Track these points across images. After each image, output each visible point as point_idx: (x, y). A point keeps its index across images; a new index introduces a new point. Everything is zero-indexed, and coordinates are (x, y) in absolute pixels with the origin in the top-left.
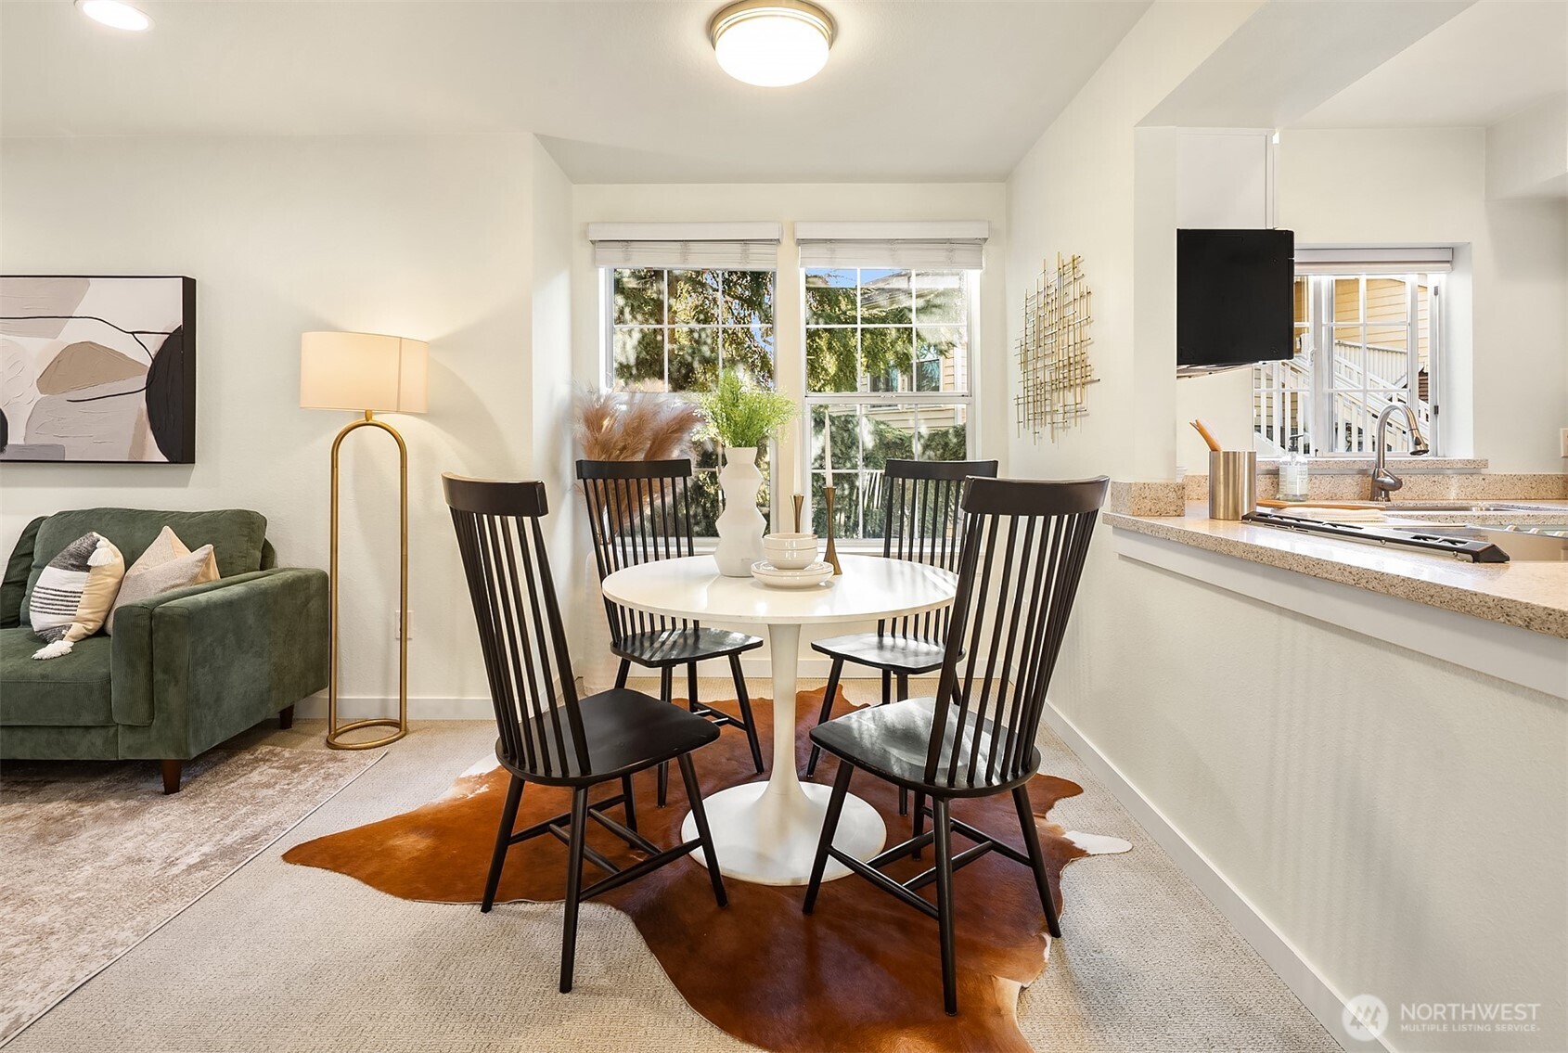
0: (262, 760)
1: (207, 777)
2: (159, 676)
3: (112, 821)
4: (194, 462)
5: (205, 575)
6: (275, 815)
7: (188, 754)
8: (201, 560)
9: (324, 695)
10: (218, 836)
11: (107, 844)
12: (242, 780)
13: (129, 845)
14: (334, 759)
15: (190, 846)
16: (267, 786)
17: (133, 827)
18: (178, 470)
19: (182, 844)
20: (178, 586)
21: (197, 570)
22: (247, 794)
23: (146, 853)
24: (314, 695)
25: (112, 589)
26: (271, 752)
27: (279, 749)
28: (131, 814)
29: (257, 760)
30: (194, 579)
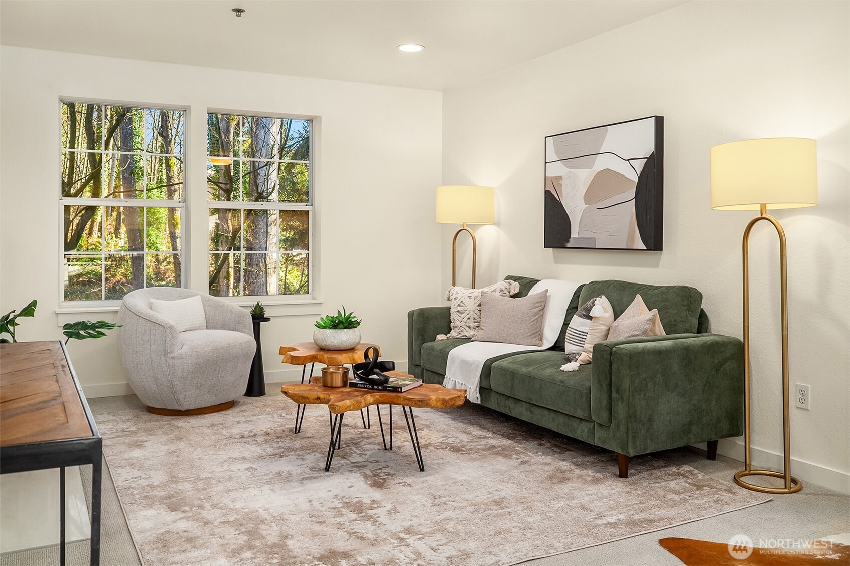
0: (684, 476)
1: (645, 475)
2: (614, 395)
3: (585, 482)
4: (662, 250)
5: (653, 330)
6: (671, 513)
7: (628, 452)
8: (650, 320)
9: (740, 441)
10: (632, 513)
11: (576, 494)
12: (664, 484)
13: (586, 498)
14: (729, 491)
15: (614, 512)
16: (677, 493)
17: (592, 489)
18: (653, 255)
19: (611, 509)
20: (636, 335)
21: (647, 326)
22: (661, 493)
23: (591, 506)
24: (731, 439)
25: (604, 333)
26: (690, 472)
27: (696, 471)
28: (596, 481)
29: (679, 474)
30: (645, 332)
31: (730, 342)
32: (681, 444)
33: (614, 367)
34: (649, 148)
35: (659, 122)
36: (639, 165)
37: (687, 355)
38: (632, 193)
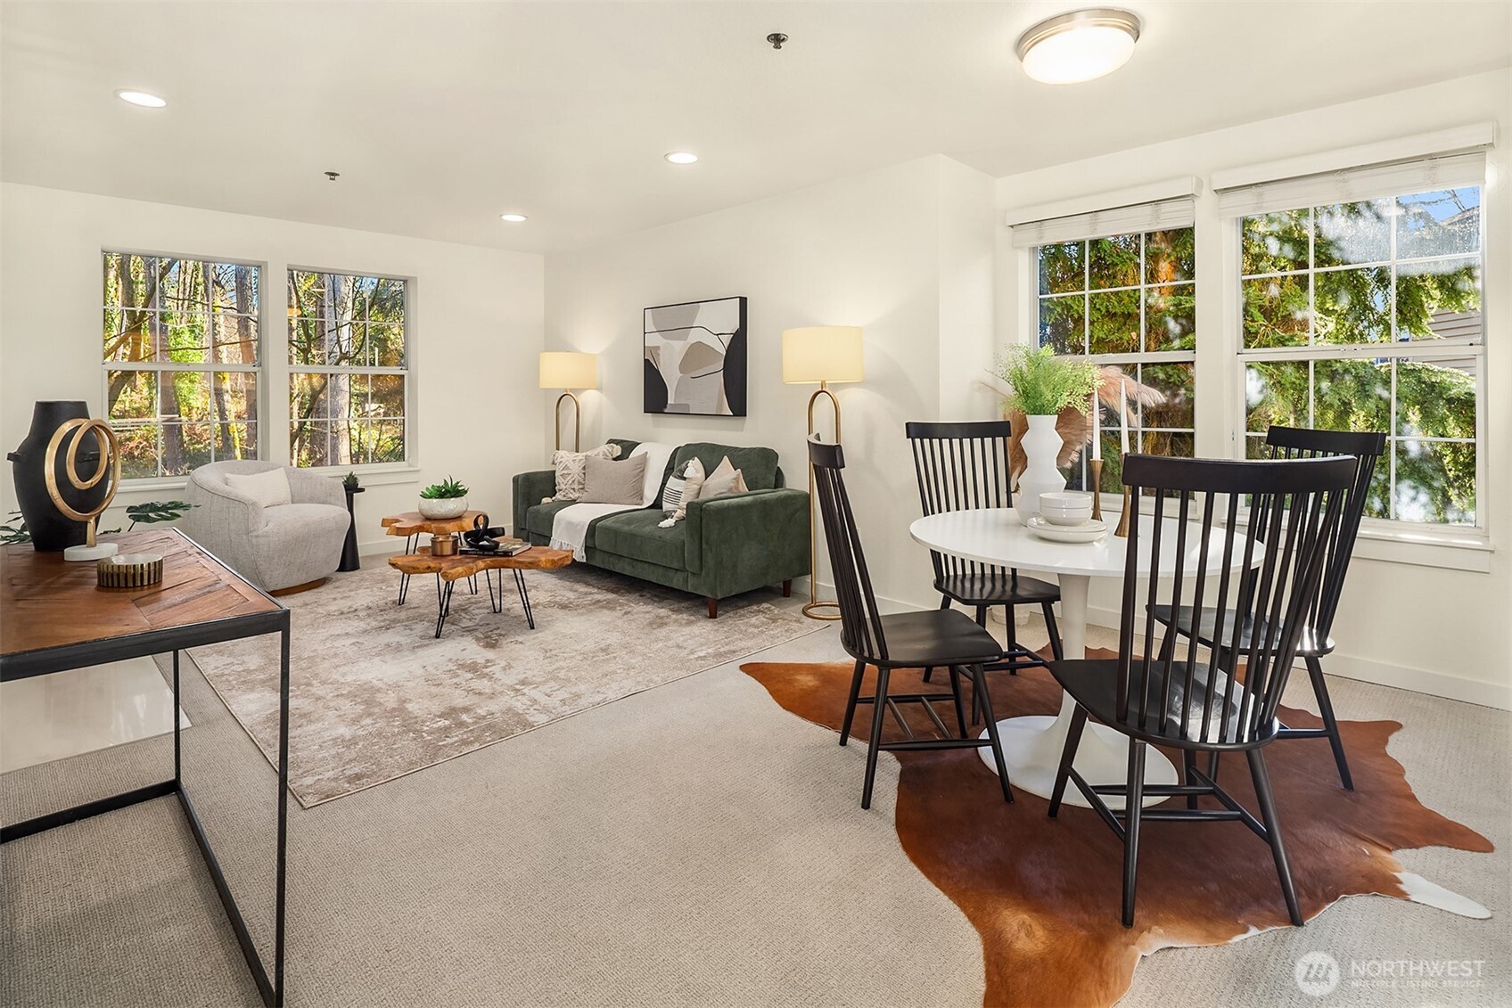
0: (763, 612)
1: (731, 614)
2: (704, 546)
3: (681, 625)
4: (745, 415)
5: (737, 488)
6: (750, 643)
7: (716, 596)
8: (735, 479)
9: (808, 579)
10: (719, 646)
11: (673, 635)
12: (746, 620)
13: (681, 639)
14: (798, 621)
15: (704, 648)
16: (757, 627)
17: (686, 630)
18: (737, 421)
19: (702, 645)
20: (723, 493)
21: (732, 485)
22: (744, 629)
23: (685, 644)
24: (802, 577)
25: (696, 492)
26: (768, 608)
27: (773, 607)
28: (690, 623)
29: (759, 611)
30: (730, 490)
31: (799, 495)
32: (761, 585)
33: (704, 521)
34: (735, 325)
35: (743, 302)
36: (727, 340)
37: (765, 507)
38: (721, 365)
